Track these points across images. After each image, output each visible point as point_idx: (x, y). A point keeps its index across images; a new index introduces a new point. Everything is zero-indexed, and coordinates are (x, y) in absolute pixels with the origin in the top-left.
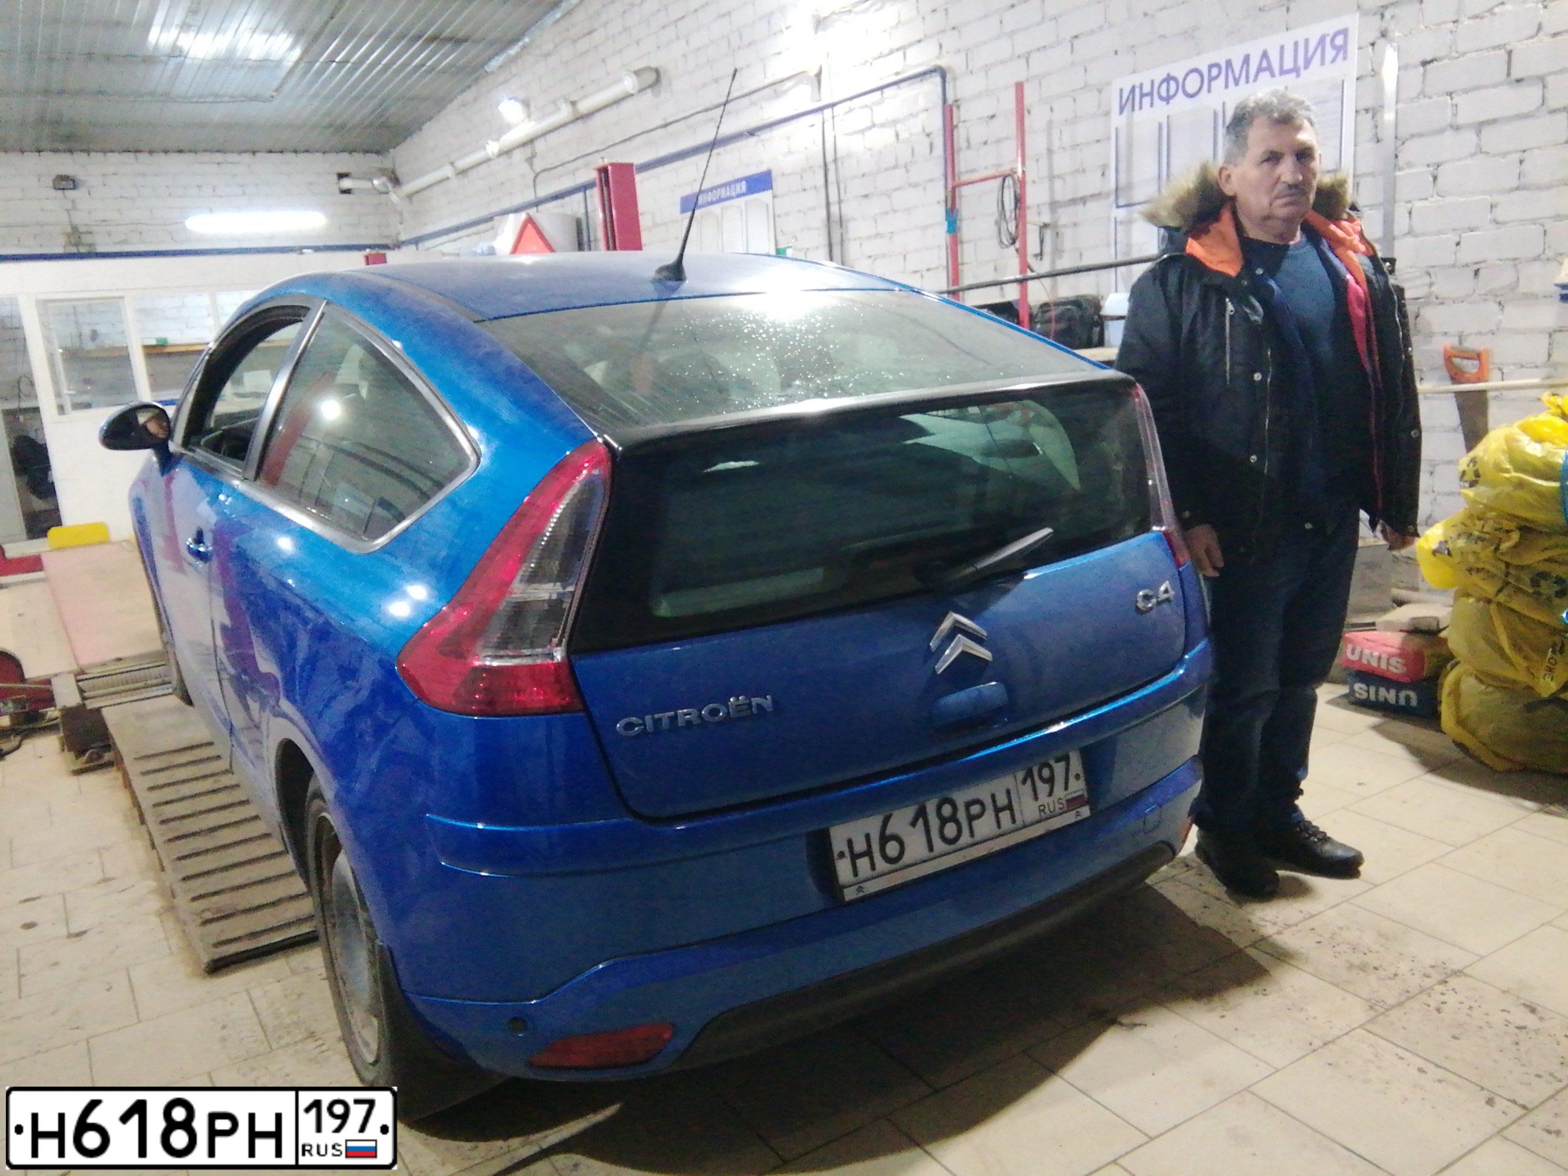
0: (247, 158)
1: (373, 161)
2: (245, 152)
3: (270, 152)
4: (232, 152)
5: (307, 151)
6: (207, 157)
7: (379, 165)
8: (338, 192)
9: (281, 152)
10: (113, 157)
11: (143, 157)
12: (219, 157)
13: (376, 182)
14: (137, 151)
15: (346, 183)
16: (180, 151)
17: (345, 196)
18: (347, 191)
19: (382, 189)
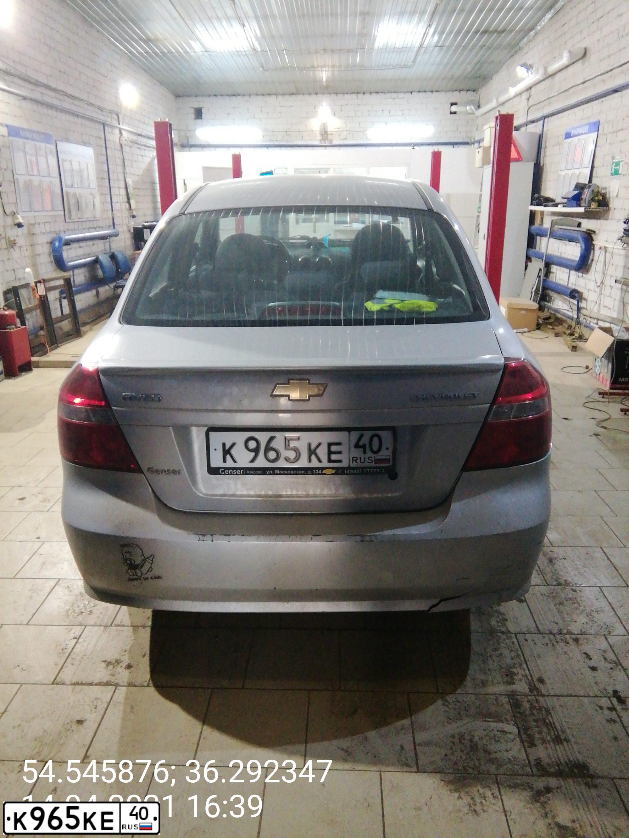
0: (408, 95)
1: (470, 96)
2: (407, 92)
3: (419, 92)
4: (401, 92)
5: (437, 91)
6: (389, 95)
7: (473, 98)
8: (450, 112)
9: (425, 92)
10: (347, 96)
11: (360, 96)
12: (394, 95)
13: (468, 108)
14: (358, 93)
15: (454, 108)
16: (377, 93)
17: (453, 115)
18: (455, 113)
19: (470, 112)
